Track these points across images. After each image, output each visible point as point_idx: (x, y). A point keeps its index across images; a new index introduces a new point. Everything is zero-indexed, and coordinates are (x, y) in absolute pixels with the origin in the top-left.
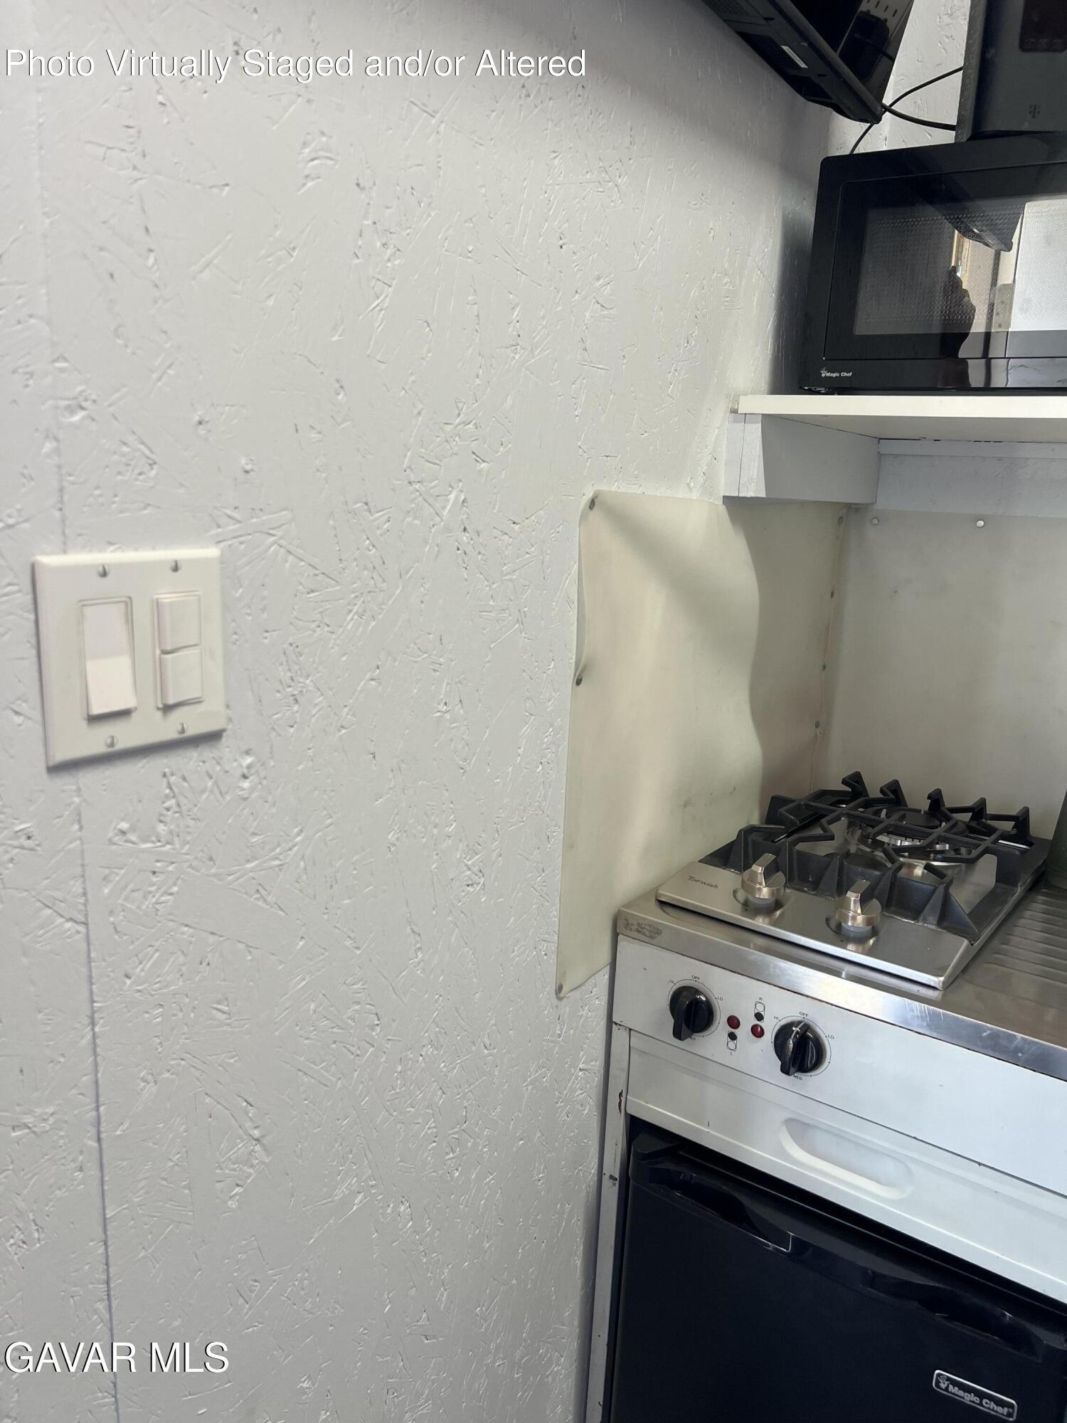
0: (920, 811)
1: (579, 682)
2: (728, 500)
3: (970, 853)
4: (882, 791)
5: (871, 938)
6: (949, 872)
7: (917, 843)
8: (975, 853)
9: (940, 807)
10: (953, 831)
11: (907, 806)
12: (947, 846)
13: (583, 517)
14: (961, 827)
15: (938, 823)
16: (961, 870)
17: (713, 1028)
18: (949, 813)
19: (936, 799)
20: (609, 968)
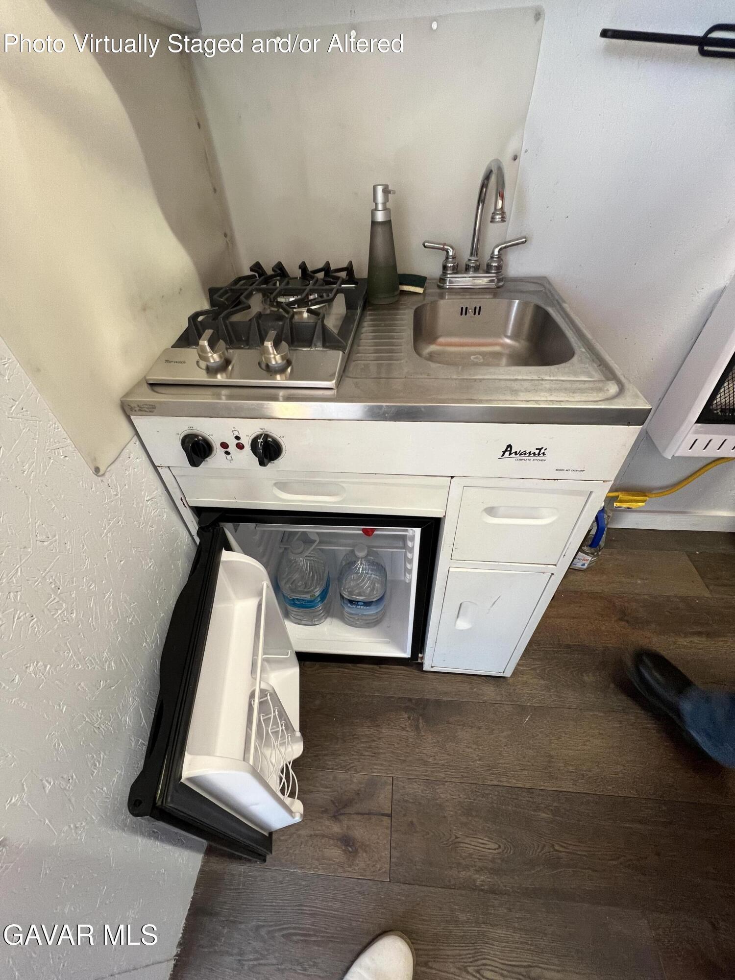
0: (296, 278)
3: (328, 296)
4: (273, 270)
5: (288, 367)
6: (321, 311)
7: (299, 297)
8: (331, 295)
9: (306, 272)
10: (317, 284)
11: (289, 277)
12: (316, 295)
14: (320, 282)
15: (308, 282)
16: (326, 308)
17: (214, 452)
18: (312, 274)
19: (303, 267)
20: (136, 437)
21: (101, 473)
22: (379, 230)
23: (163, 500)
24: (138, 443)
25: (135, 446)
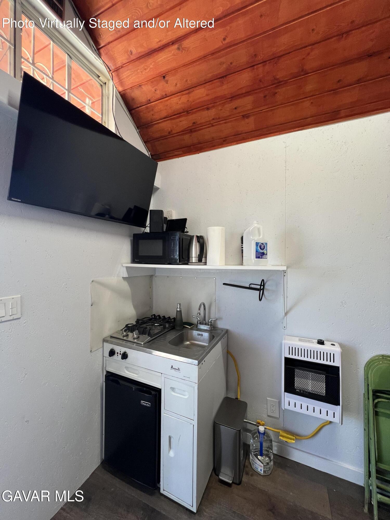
1: (92, 305)
2: (122, 277)
13: (91, 283)
17: (115, 354)
20: (103, 348)
21: (91, 352)
22: (178, 312)
23: (101, 366)
24: (102, 349)
25: (101, 349)
